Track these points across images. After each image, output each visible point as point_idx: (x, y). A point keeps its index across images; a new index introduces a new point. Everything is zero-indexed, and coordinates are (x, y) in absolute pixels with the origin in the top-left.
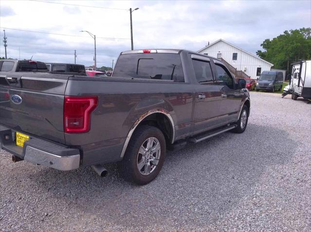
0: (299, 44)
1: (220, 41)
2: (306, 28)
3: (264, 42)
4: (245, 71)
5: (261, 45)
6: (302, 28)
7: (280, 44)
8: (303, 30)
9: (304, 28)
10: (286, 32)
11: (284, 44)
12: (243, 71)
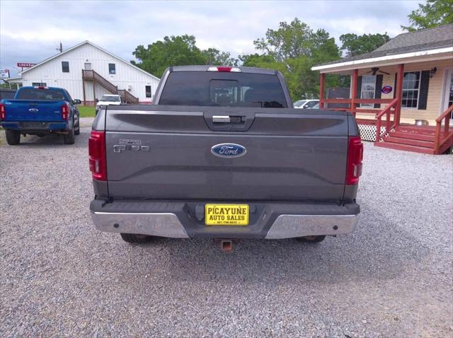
0: (184, 56)
1: (87, 44)
2: (189, 35)
3: (136, 49)
4: (129, 90)
5: (134, 53)
6: (184, 35)
7: (162, 54)
8: (185, 37)
9: (187, 36)
10: (166, 38)
11: (167, 54)
12: (127, 90)
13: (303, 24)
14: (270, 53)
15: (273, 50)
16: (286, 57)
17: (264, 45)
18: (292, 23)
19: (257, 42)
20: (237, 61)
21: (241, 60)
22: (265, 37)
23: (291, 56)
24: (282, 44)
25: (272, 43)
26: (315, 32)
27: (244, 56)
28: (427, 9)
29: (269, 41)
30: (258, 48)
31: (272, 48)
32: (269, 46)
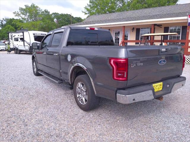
13: (37, 6)
14: (23, 18)
15: (24, 17)
16: (31, 21)
17: (19, 14)
18: (31, 6)
19: (15, 13)
20: (2, 21)
21: (5, 20)
22: (19, 11)
23: (33, 21)
24: (28, 14)
25: (23, 14)
26: (43, 10)
27: (6, 19)
28: (90, 6)
29: (21, 13)
30: (16, 16)
31: (23, 16)
32: (22, 15)
